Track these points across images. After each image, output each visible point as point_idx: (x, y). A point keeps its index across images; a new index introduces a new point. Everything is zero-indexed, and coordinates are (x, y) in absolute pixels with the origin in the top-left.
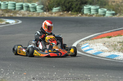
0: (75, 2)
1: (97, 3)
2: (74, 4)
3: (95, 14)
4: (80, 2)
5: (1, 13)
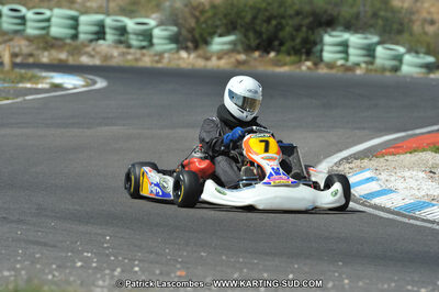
0: (291, 17)
1: (371, 26)
2: (288, 24)
3: (363, 65)
4: (311, 19)
5: (26, 50)
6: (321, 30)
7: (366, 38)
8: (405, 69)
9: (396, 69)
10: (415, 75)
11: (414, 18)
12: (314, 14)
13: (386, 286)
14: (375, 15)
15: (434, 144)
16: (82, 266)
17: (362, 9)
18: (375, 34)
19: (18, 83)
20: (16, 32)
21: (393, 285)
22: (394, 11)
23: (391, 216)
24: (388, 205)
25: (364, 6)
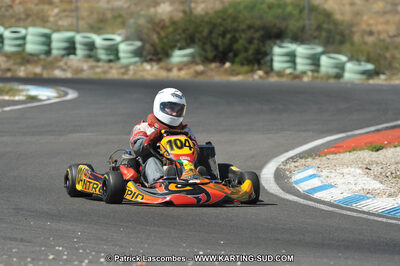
0: (243, 31)
1: (315, 38)
2: (241, 38)
3: (310, 73)
4: (261, 33)
5: (4, 66)
6: (268, 42)
7: (312, 49)
8: (348, 76)
9: (339, 76)
10: (357, 82)
11: (355, 29)
12: (264, 28)
14: (319, 28)
15: (371, 143)
17: (307, 22)
18: (319, 44)
22: (336, 24)
24: (329, 199)
25: (309, 19)
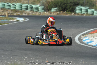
0: (69, 3)
1: (87, 5)
2: (68, 5)
3: (85, 14)
4: (73, 4)
5: (11, 13)
6: (76, 6)
7: (86, 8)
8: (95, 14)
9: (93, 14)
11: (96, 3)
12: (74, 3)
13: (92, 63)
14: (88, 2)
16: (25, 60)
17: (85, 1)
18: (88, 7)
19: (9, 20)
20: (9, 9)
21: (94, 63)
22: (92, 1)
23: (93, 47)
24: (92, 45)
